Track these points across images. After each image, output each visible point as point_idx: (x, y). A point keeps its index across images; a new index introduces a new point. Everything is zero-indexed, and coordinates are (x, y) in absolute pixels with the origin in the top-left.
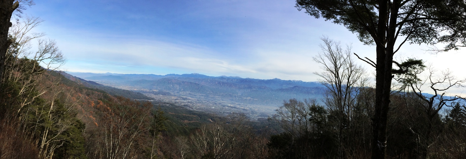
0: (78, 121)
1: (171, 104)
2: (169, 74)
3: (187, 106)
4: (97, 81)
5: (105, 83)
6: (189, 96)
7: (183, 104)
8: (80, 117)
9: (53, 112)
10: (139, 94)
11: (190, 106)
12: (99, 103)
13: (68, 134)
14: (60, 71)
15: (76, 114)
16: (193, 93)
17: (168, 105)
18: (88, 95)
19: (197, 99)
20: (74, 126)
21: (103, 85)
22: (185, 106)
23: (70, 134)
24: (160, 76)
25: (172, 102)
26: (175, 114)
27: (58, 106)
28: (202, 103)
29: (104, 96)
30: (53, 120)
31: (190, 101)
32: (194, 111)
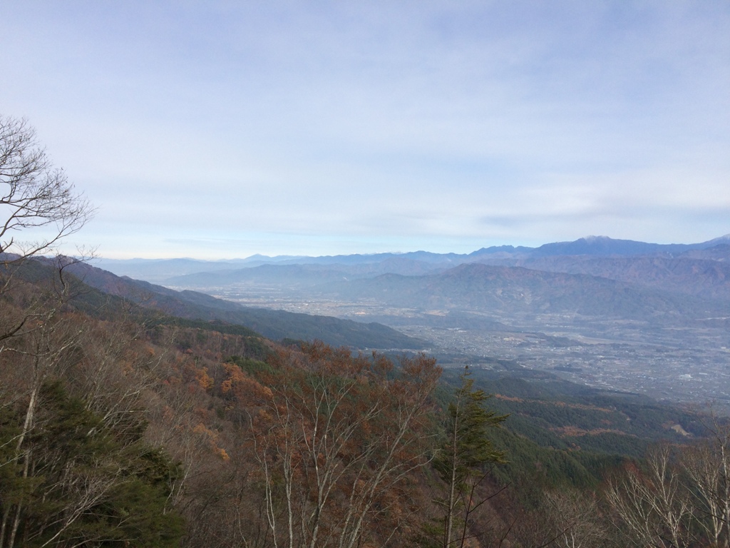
0: (150, 456)
1: (504, 364)
2: (487, 247)
3: (569, 369)
4: (217, 288)
5: (248, 297)
6: (574, 331)
7: (552, 363)
8: (155, 439)
9: (39, 439)
10: (375, 331)
11: (580, 370)
12: (228, 374)
13: (110, 513)
14: (61, 259)
15: (139, 430)
16: (590, 318)
17: (489, 367)
18: (184, 347)
19: (608, 342)
20: (135, 479)
21: (239, 304)
22: (560, 368)
23: (117, 514)
24: (451, 255)
25: (507, 355)
26: (521, 401)
27: (62, 407)
28: (636, 357)
29: (246, 345)
30: (37, 468)
31: (579, 349)
32: (603, 391)
